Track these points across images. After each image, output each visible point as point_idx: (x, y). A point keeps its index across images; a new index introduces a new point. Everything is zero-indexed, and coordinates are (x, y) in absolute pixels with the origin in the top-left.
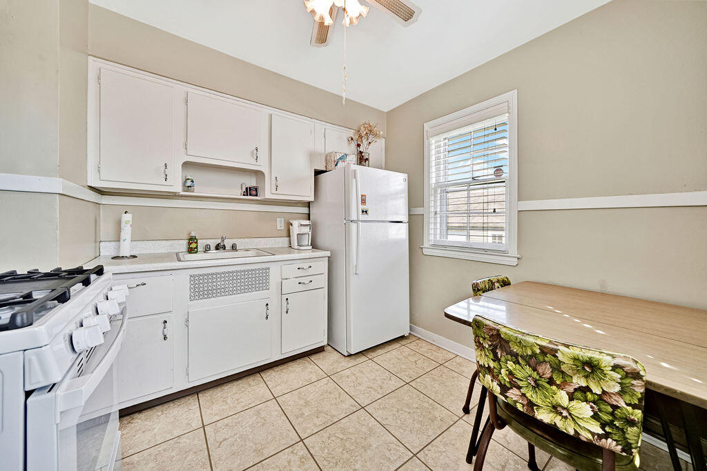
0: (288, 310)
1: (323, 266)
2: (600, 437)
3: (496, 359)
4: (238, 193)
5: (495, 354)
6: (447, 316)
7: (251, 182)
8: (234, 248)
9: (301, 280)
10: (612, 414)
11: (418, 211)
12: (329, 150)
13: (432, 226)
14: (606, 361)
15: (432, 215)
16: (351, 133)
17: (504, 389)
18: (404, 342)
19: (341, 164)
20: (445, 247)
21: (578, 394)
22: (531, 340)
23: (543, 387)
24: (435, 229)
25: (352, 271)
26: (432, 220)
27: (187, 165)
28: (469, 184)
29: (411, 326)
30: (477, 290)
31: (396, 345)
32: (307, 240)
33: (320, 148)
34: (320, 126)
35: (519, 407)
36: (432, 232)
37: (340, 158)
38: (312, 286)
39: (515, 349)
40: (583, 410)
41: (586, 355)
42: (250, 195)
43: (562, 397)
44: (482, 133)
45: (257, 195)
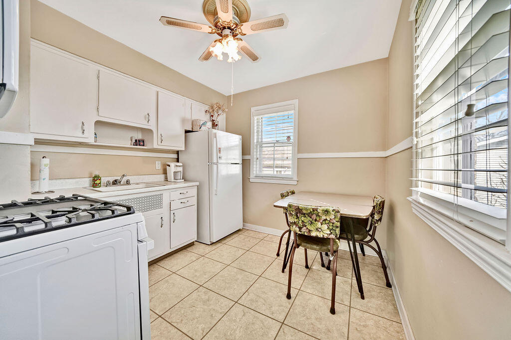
0: (174, 220)
1: (194, 192)
2: (330, 234)
3: (298, 218)
4: (128, 144)
5: (297, 216)
6: (275, 206)
7: (139, 136)
8: (128, 183)
9: (182, 201)
10: (333, 226)
11: (247, 157)
12: (194, 118)
13: (255, 166)
14: (331, 209)
15: (255, 160)
16: (207, 108)
17: (300, 228)
18: (240, 233)
19: (203, 128)
20: (262, 177)
21: (324, 222)
22: (310, 207)
23: (313, 223)
24: (256, 168)
25: (214, 193)
26: (255, 163)
27: (98, 123)
28: (274, 143)
29: (243, 224)
30: (283, 196)
31: (236, 235)
32: (180, 176)
33: (188, 116)
34: (189, 102)
35: (306, 234)
36: (255, 169)
37: (203, 124)
38: (188, 204)
39: (304, 212)
40: (325, 227)
41: (325, 208)
42: (139, 145)
43: (319, 225)
44: (282, 118)
45: (144, 145)
